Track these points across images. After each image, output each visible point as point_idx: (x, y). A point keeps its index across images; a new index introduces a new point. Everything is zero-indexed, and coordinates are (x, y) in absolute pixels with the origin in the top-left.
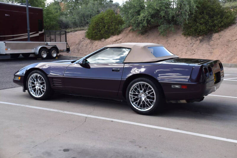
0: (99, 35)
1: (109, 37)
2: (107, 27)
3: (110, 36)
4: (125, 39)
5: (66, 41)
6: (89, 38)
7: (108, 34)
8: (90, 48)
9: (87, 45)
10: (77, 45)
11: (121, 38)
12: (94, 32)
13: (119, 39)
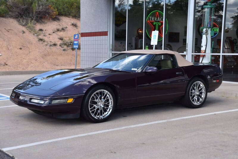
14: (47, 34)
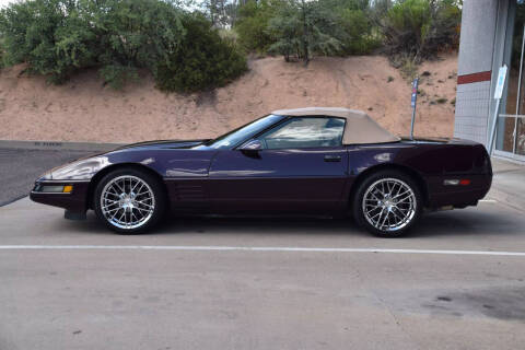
14: (435, 82)
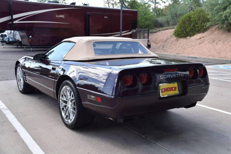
0: (184, 32)
1: (193, 35)
2: (193, 25)
3: (195, 34)
4: (209, 36)
5: (148, 39)
6: (176, 36)
7: (193, 32)
8: (174, 45)
9: (172, 42)
10: (164, 43)
11: (206, 36)
12: (180, 30)
13: (203, 37)
